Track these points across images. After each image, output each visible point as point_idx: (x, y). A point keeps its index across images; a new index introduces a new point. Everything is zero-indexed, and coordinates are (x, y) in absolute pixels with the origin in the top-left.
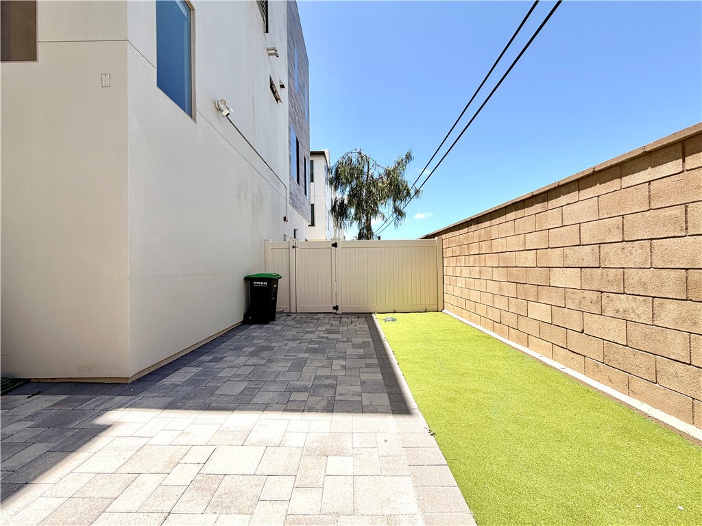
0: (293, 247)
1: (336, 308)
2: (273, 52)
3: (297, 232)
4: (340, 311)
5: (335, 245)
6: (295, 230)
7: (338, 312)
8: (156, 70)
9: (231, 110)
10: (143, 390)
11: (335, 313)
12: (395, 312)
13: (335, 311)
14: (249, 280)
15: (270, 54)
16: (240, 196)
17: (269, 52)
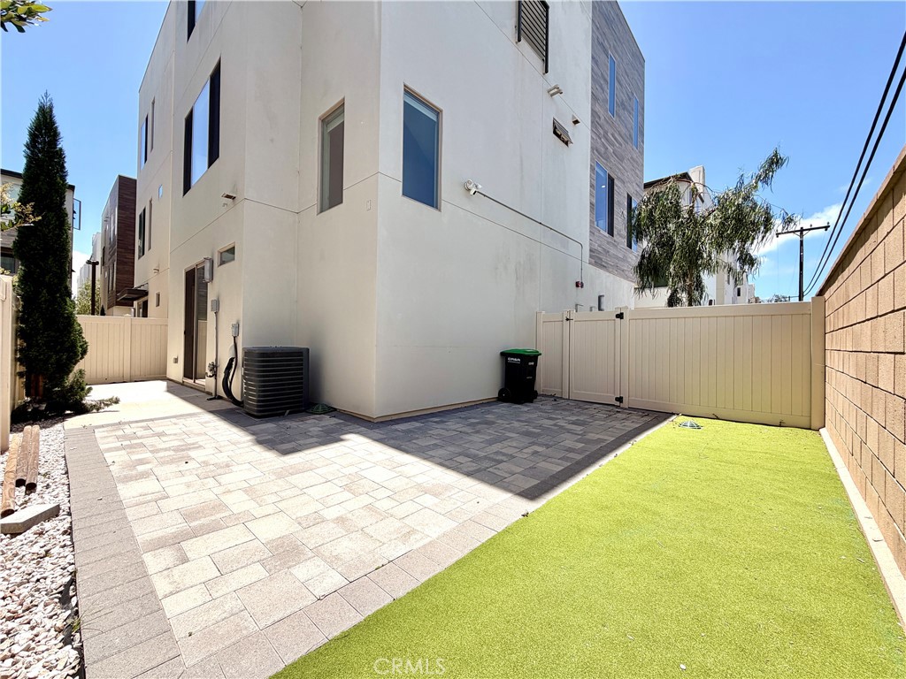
0: (567, 319)
1: (620, 399)
2: (556, 90)
3: (603, 300)
4: (625, 404)
5: (620, 316)
6: (600, 297)
7: (622, 405)
8: (401, 184)
9: (480, 186)
10: (378, 427)
11: (617, 407)
12: (718, 419)
13: (618, 403)
14: (504, 355)
15: (552, 95)
16: (497, 268)
17: (552, 92)
